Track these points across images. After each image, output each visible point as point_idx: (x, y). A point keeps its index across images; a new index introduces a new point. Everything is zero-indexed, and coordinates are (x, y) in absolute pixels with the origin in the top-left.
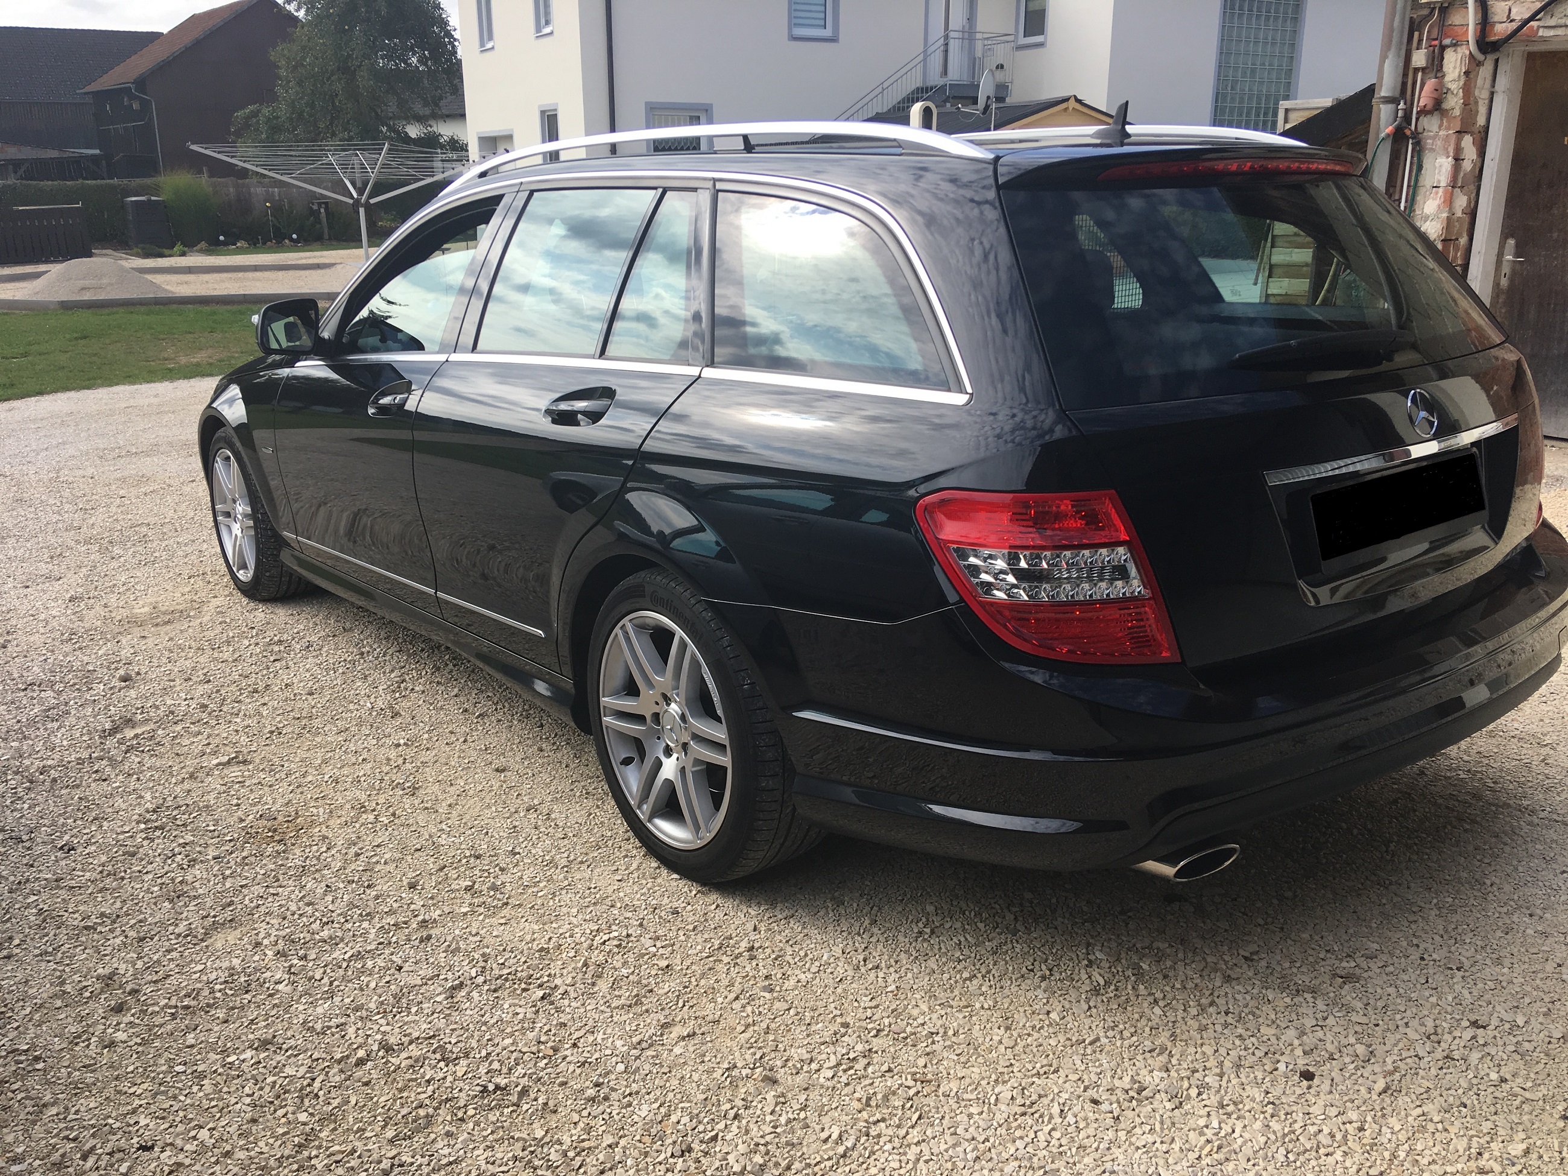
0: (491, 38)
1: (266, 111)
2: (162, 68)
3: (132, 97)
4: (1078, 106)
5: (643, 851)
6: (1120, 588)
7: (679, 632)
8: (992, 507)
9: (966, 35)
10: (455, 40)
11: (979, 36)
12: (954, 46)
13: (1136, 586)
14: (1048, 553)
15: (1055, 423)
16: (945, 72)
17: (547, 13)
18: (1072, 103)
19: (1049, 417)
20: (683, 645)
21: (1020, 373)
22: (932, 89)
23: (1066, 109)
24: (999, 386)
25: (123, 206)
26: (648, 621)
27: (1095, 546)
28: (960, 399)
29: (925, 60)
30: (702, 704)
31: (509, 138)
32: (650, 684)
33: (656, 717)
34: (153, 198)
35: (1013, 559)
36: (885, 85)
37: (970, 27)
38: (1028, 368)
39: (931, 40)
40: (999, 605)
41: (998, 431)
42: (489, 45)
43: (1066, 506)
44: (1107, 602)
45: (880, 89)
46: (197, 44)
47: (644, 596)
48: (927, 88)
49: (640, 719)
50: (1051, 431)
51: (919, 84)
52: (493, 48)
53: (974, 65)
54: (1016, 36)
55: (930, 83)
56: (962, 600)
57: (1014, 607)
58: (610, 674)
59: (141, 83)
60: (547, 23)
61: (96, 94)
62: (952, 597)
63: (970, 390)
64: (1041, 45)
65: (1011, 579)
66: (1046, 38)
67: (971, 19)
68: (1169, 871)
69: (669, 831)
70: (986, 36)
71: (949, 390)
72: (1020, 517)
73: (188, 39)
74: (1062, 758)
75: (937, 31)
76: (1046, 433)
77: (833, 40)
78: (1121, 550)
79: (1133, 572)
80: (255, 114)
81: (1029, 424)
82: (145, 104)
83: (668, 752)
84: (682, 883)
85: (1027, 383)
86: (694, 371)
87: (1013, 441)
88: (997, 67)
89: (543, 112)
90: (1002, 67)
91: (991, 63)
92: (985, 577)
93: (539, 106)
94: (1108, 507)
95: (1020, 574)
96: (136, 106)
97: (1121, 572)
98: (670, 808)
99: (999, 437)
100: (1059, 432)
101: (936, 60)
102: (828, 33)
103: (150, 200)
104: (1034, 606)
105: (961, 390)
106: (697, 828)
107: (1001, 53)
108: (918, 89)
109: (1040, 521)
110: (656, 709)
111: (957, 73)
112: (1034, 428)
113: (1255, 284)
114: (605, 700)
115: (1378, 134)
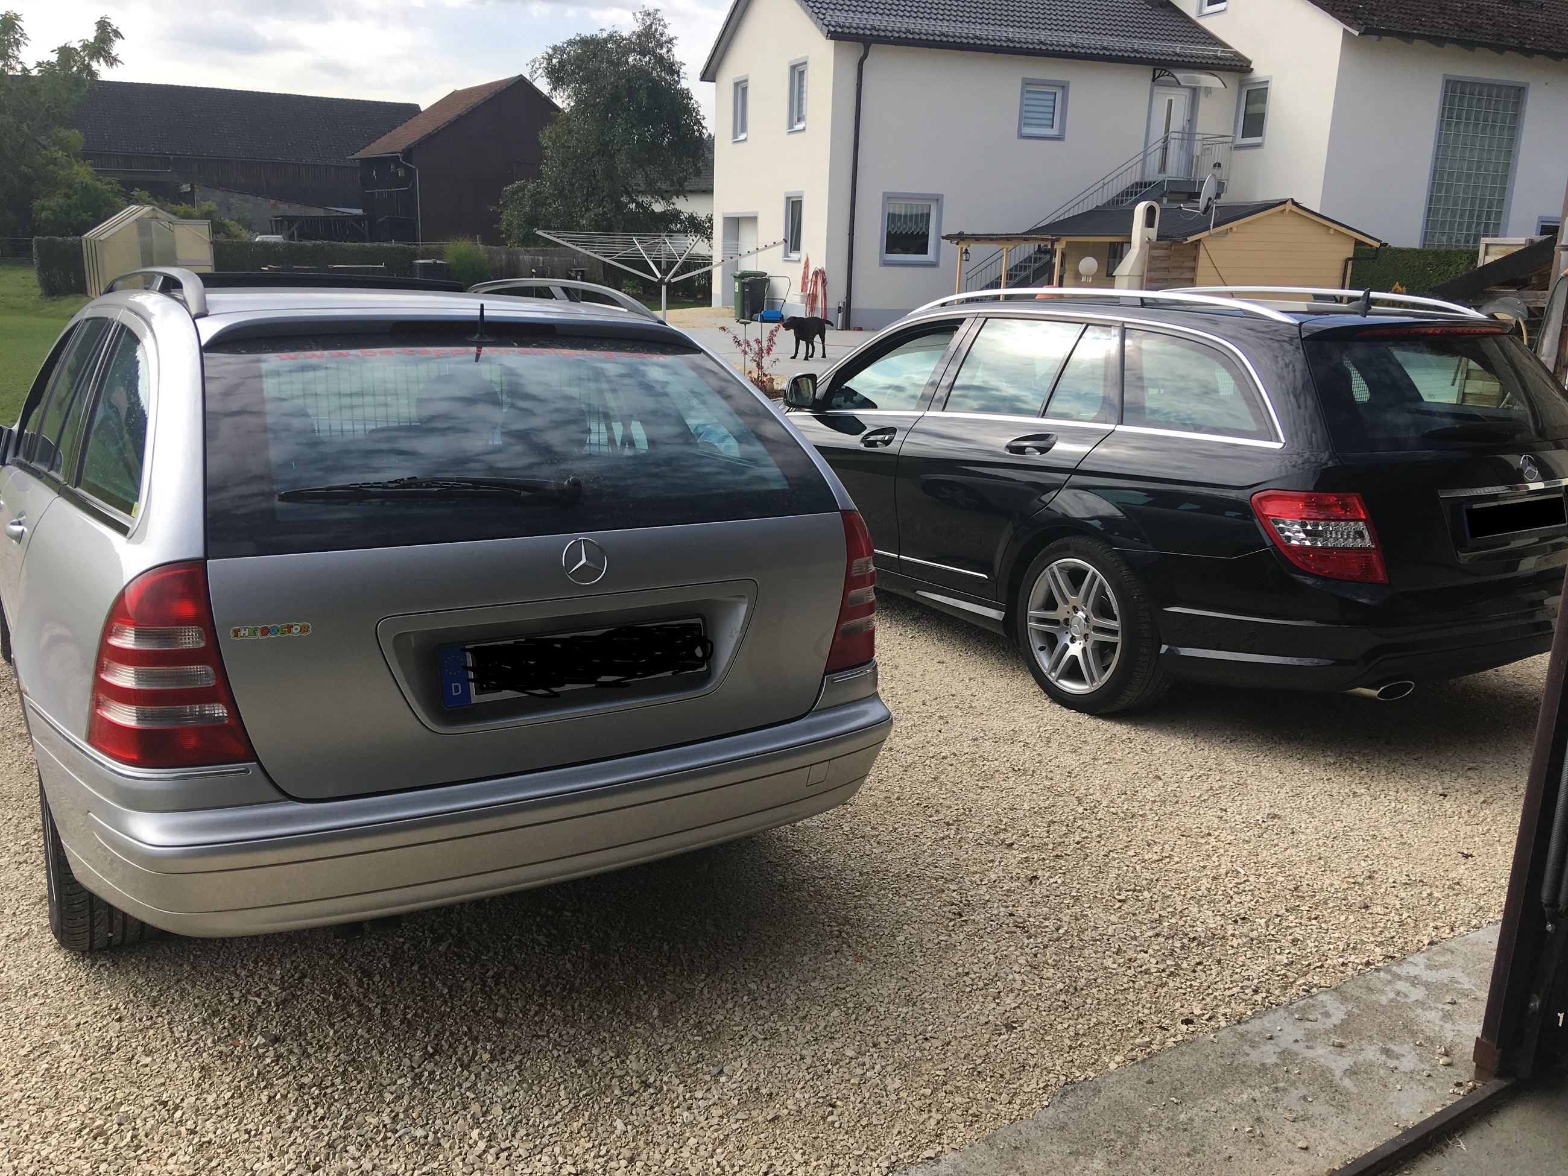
0: (744, 129)
1: (531, 186)
2: (428, 140)
3: (398, 165)
4: (1294, 208)
5: (1049, 700)
6: (1359, 543)
7: (1092, 569)
8: (1292, 498)
9: (1186, 136)
10: (703, 127)
11: (1198, 137)
12: (1173, 146)
13: (1367, 542)
14: (1322, 523)
15: (1329, 460)
16: (1163, 168)
17: (800, 111)
18: (1289, 206)
19: (1325, 456)
20: (1094, 577)
21: (1309, 433)
22: (1150, 185)
23: (1283, 211)
24: (1295, 440)
25: (412, 266)
26: (1069, 564)
27: (1347, 520)
28: (1277, 446)
29: (1144, 158)
30: (1103, 609)
31: (753, 219)
32: (1066, 601)
33: (1067, 620)
34: (438, 262)
35: (1303, 525)
36: (1106, 181)
37: (1190, 129)
38: (1314, 431)
39: (1152, 140)
40: (1295, 547)
41: (1293, 463)
42: (742, 137)
43: (1333, 499)
44: (1353, 549)
45: (1101, 184)
46: (460, 119)
47: (1069, 550)
48: (1146, 183)
49: (1056, 622)
50: (1326, 464)
51: (1138, 180)
52: (746, 139)
53: (1191, 161)
54: (1234, 137)
55: (1148, 179)
56: (1275, 545)
57: (1302, 548)
58: (1038, 594)
59: (408, 153)
60: (799, 120)
61: (363, 160)
62: (1269, 543)
63: (1284, 441)
64: (1258, 146)
65: (1302, 535)
66: (1263, 140)
67: (1192, 120)
68: (1374, 693)
69: (1069, 686)
70: (1205, 136)
71: (1271, 441)
72: (1308, 505)
73: (450, 115)
74: (1322, 625)
75: (1158, 133)
76: (1324, 464)
77: (1059, 138)
78: (1361, 523)
79: (1366, 534)
80: (521, 189)
81: (1313, 459)
82: (410, 172)
83: (1073, 640)
84: (1078, 714)
85: (1313, 439)
86: (1111, 427)
87: (1303, 469)
88: (1215, 166)
89: (788, 199)
90: (1220, 165)
91: (1208, 162)
92: (1287, 533)
93: (786, 193)
94: (1355, 500)
95: (1306, 532)
96: (401, 173)
97: (1360, 534)
98: (1073, 671)
99: (1294, 466)
100: (1330, 464)
101: (1155, 160)
102: (1054, 132)
103: (435, 263)
104: (1312, 548)
105: (1278, 440)
106: (1093, 680)
107: (1219, 153)
108: (1137, 184)
109: (1319, 507)
110: (1067, 616)
111: (1175, 170)
112: (1316, 462)
113: (1453, 384)
114: (1031, 612)
115: (1558, 274)
